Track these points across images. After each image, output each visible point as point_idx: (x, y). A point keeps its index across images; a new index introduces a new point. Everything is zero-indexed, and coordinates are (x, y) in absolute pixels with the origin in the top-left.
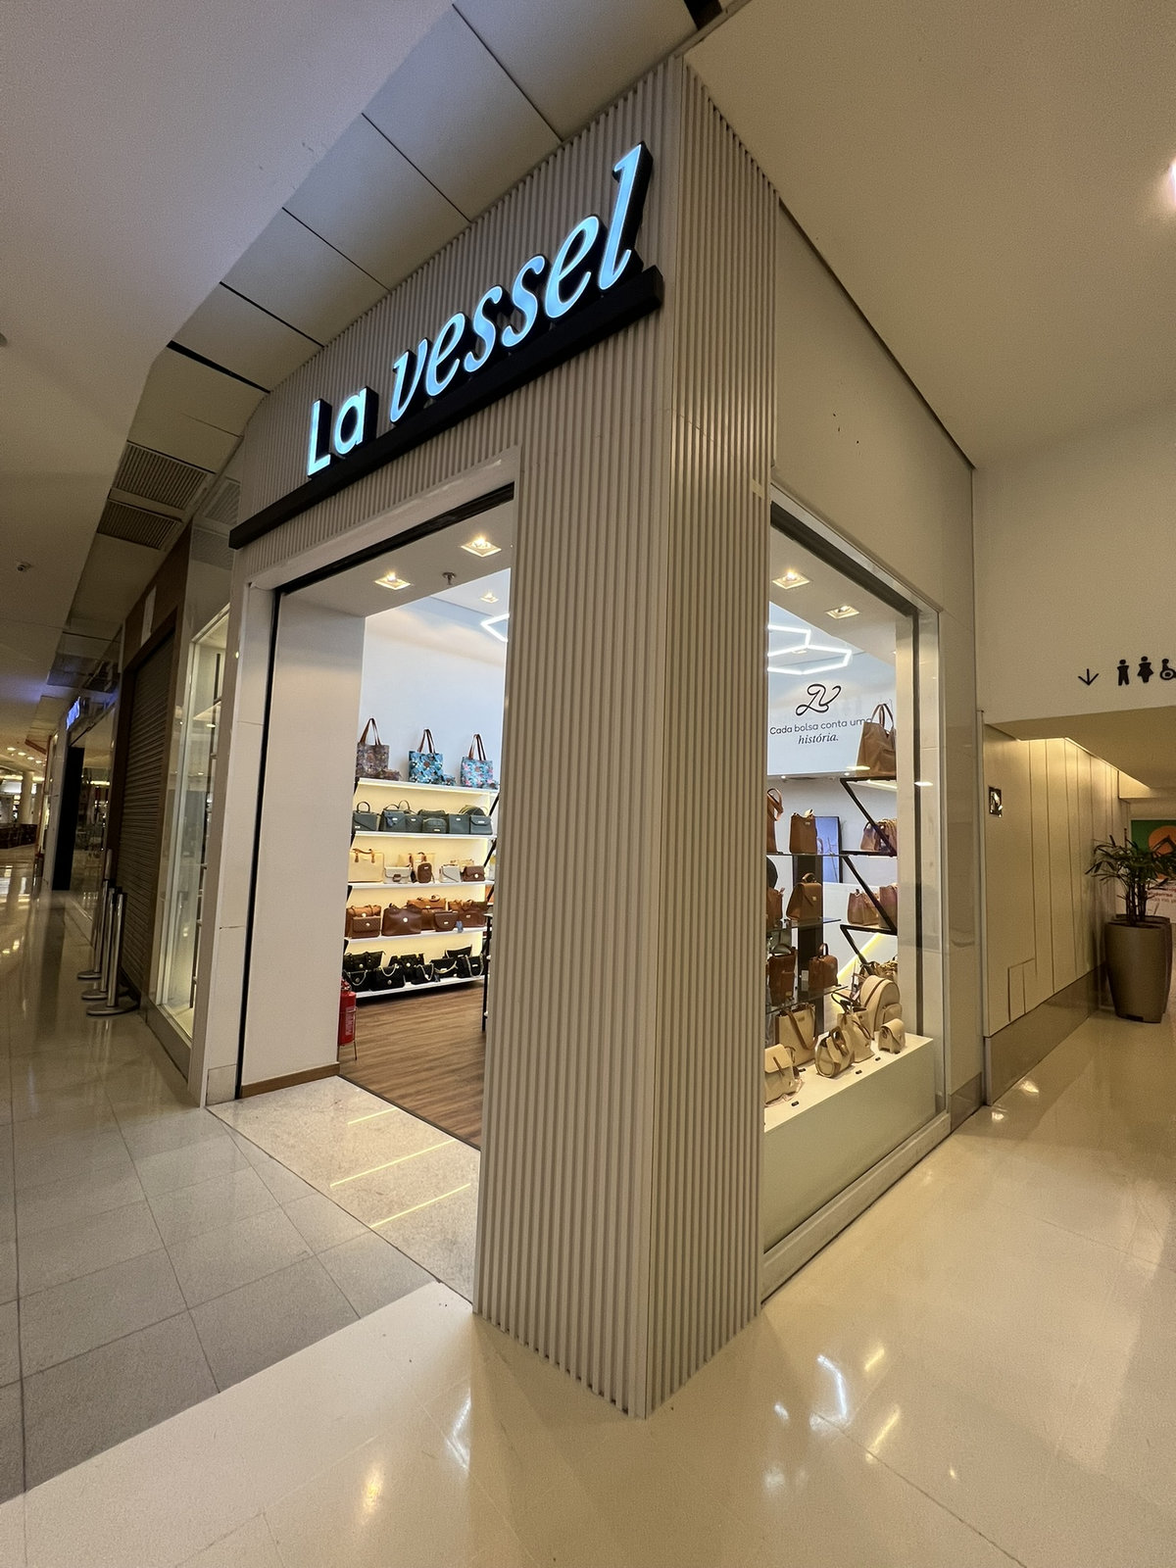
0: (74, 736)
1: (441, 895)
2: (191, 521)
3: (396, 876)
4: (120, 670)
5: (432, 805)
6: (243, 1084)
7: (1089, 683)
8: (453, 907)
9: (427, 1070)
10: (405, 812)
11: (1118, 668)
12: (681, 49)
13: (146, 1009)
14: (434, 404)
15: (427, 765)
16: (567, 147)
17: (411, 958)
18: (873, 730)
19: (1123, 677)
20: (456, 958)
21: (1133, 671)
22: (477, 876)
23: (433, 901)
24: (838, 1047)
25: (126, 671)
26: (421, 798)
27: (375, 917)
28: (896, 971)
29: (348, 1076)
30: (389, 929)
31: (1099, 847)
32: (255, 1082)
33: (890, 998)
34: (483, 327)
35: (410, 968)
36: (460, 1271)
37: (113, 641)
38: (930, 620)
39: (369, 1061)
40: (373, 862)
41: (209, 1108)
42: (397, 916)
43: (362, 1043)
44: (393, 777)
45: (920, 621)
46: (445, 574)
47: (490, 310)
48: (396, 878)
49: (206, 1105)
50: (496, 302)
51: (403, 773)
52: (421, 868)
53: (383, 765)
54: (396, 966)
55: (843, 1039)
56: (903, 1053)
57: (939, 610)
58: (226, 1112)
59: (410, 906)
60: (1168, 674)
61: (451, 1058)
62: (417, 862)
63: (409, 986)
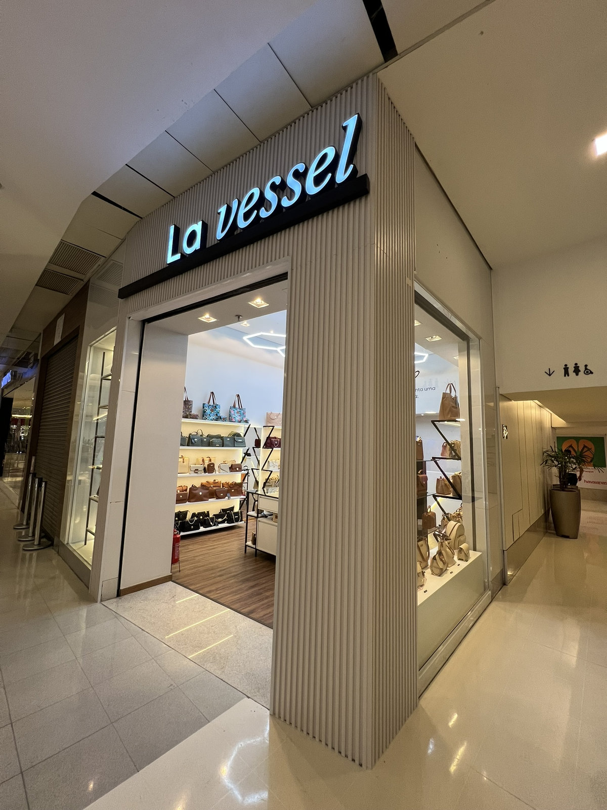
0: (6, 391)
1: (218, 479)
2: (89, 281)
3: (196, 470)
4: (39, 358)
5: (214, 432)
6: (121, 588)
7: (550, 375)
8: (224, 485)
9: (220, 576)
10: (201, 436)
11: (564, 368)
12: (376, 71)
13: (58, 546)
14: (240, 233)
15: (212, 410)
16: (315, 111)
17: (203, 514)
18: (447, 396)
19: (566, 372)
20: (227, 513)
21: (571, 370)
22: (237, 469)
23: (215, 482)
24: (441, 560)
25: (43, 358)
26: (208, 428)
27: (185, 492)
28: (461, 518)
29: (176, 581)
30: (192, 498)
31: (545, 452)
32: (127, 587)
33: (461, 532)
34: (270, 195)
35: (203, 519)
36: (258, 691)
37: (34, 341)
38: (476, 343)
39: (187, 572)
40: (183, 462)
41: (103, 603)
42: (196, 492)
43: (183, 561)
44: (195, 417)
45: (470, 344)
46: (237, 315)
47: (274, 187)
48: (196, 471)
49: (101, 601)
50: (277, 184)
51: (200, 415)
52: (209, 465)
53: (190, 411)
54: (196, 519)
55: (443, 555)
56: (470, 561)
57: (480, 338)
58: (112, 604)
59: (203, 486)
60: (587, 372)
61: (232, 569)
62: (207, 463)
63: (202, 529)
